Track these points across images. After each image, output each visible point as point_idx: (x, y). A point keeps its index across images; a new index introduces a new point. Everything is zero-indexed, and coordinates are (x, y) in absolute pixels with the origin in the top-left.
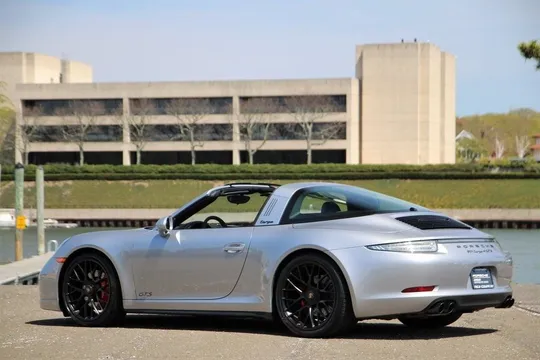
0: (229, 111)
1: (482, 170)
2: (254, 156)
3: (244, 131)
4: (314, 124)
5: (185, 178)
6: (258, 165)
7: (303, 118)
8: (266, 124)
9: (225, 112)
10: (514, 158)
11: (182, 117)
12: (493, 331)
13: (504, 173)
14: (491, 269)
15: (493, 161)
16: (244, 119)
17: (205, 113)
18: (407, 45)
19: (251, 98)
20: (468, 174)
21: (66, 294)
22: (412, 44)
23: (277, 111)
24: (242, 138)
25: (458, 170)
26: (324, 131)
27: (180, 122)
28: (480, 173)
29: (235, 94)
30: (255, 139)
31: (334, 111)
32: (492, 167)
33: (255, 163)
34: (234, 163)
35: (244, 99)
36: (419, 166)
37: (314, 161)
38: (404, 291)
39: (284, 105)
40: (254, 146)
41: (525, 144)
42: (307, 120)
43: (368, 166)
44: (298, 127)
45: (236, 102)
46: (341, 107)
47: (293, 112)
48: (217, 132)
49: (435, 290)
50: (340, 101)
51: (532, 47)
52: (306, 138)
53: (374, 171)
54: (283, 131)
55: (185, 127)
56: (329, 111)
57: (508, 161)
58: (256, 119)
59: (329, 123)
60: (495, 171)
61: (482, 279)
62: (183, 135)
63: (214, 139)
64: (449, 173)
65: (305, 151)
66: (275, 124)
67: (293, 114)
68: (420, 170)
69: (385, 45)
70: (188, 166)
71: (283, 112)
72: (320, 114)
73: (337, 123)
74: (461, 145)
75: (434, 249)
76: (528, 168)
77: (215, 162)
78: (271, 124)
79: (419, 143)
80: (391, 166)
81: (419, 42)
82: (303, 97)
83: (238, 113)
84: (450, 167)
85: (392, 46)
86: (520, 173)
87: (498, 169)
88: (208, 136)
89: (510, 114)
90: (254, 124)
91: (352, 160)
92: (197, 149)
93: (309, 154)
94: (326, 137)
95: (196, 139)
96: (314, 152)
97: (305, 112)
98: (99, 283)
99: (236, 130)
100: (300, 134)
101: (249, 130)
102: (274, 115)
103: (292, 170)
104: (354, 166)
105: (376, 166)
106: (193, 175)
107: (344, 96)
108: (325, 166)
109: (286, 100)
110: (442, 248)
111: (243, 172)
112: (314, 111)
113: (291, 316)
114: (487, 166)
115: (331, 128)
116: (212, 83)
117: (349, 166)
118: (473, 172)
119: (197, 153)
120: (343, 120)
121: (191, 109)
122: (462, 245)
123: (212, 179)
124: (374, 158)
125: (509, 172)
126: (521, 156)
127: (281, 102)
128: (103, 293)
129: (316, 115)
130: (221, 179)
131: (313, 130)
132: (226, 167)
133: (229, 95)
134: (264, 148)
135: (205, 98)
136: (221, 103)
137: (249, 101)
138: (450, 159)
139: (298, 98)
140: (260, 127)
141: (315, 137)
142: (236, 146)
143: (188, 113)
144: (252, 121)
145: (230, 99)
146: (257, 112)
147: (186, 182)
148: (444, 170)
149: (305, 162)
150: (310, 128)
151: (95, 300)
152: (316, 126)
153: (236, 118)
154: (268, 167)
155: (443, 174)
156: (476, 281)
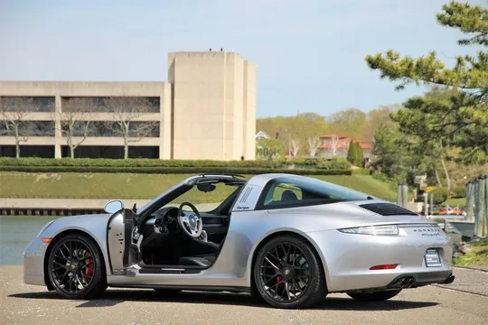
0: (52, 110)
1: (280, 166)
2: (75, 150)
3: (65, 128)
4: (131, 122)
5: (10, 170)
6: (79, 159)
7: (120, 117)
8: (86, 122)
9: (48, 111)
10: (307, 157)
11: (7, 114)
12: (435, 304)
13: (299, 169)
14: (438, 250)
15: (289, 158)
16: (65, 117)
17: (30, 111)
18: (214, 54)
19: (72, 97)
20: (268, 169)
21: (51, 270)
22: (218, 53)
23: (96, 111)
24: (64, 134)
25: (260, 166)
26: (139, 129)
27: (6, 119)
28: (278, 169)
29: (58, 93)
30: (76, 135)
31: (149, 111)
32: (289, 164)
33: (75, 157)
34: (56, 157)
35: (65, 99)
36: (224, 162)
37: (130, 156)
38: (372, 269)
39: (103, 104)
40: (75, 142)
41: (316, 145)
42: (124, 119)
43: (179, 161)
44: (116, 125)
45: (58, 101)
46: (154, 108)
47: (111, 111)
48: (40, 128)
49: (398, 267)
50: (154, 103)
51: (378, 59)
52: (124, 135)
53: (184, 166)
54: (102, 129)
55: (10, 123)
56: (144, 111)
57: (303, 158)
58: (78, 117)
59: (144, 122)
60: (292, 168)
61: (433, 259)
62: (8, 131)
63: (37, 135)
64: (252, 169)
65: (123, 147)
66: (95, 122)
67: (112, 114)
68: (226, 166)
69: (195, 53)
70: (13, 159)
71: (102, 111)
72: (137, 114)
73: (152, 122)
74: (260, 144)
75: (395, 232)
76: (321, 166)
77: (39, 156)
78: (91, 122)
79: (224, 141)
80: (199, 162)
81: (225, 51)
82: (120, 97)
83: (60, 111)
84: (252, 164)
85: (202, 54)
86: (313, 169)
87: (293, 166)
88: (31, 132)
89: (297, 117)
90: (76, 121)
91: (165, 155)
92: (22, 143)
93: (126, 149)
94: (141, 135)
95: (20, 135)
96: (130, 148)
97: (123, 112)
98: (83, 261)
99: (58, 126)
100: (118, 131)
101: (71, 128)
102: (93, 114)
103: (111, 164)
104: (167, 161)
105: (186, 161)
106: (18, 167)
107: (159, 98)
108: (141, 161)
109: (105, 101)
110: (402, 231)
111: (64, 165)
112: (131, 111)
113: (269, 290)
114: (284, 163)
115: (146, 126)
116: (36, 84)
117: (163, 161)
118: (273, 168)
119: (21, 147)
120: (157, 120)
121: (16, 107)
122: (417, 229)
123: (36, 171)
124: (184, 153)
125: (303, 169)
126: (313, 155)
127: (101, 102)
128: (87, 270)
129: (133, 114)
130: (43, 171)
131: (130, 129)
132: (48, 161)
133: (52, 94)
134: (84, 144)
135: (29, 97)
136: (45, 102)
137: (71, 101)
138: (251, 156)
139: (117, 99)
140: (81, 124)
141: (131, 135)
142: (58, 141)
143: (12, 110)
144: (74, 119)
145: (53, 98)
146: (78, 110)
147: (10, 174)
148: (247, 166)
149: (123, 157)
150: (127, 126)
151: (80, 276)
152: (133, 125)
153: (58, 116)
154: (89, 161)
155: (246, 169)
156: (429, 260)
